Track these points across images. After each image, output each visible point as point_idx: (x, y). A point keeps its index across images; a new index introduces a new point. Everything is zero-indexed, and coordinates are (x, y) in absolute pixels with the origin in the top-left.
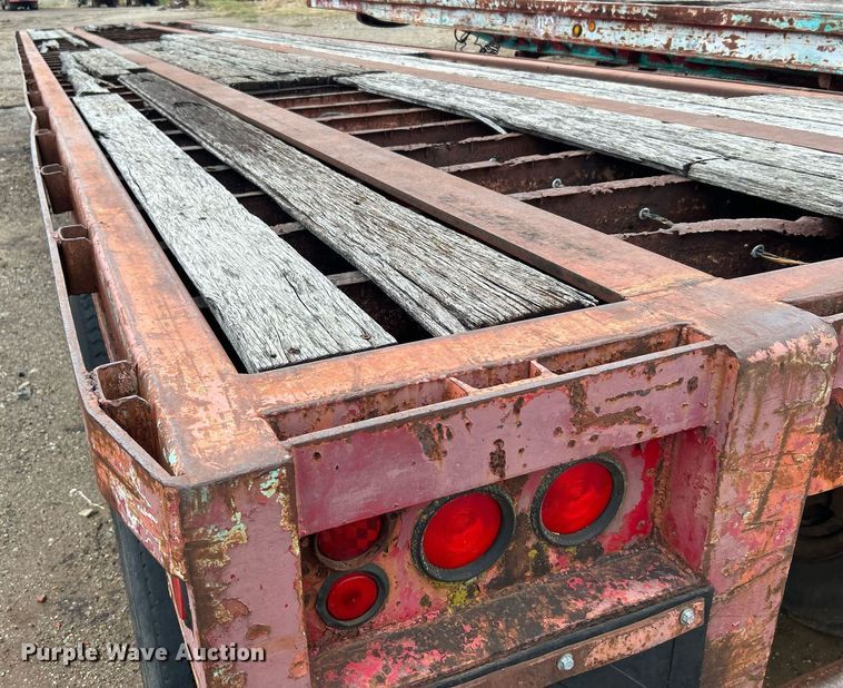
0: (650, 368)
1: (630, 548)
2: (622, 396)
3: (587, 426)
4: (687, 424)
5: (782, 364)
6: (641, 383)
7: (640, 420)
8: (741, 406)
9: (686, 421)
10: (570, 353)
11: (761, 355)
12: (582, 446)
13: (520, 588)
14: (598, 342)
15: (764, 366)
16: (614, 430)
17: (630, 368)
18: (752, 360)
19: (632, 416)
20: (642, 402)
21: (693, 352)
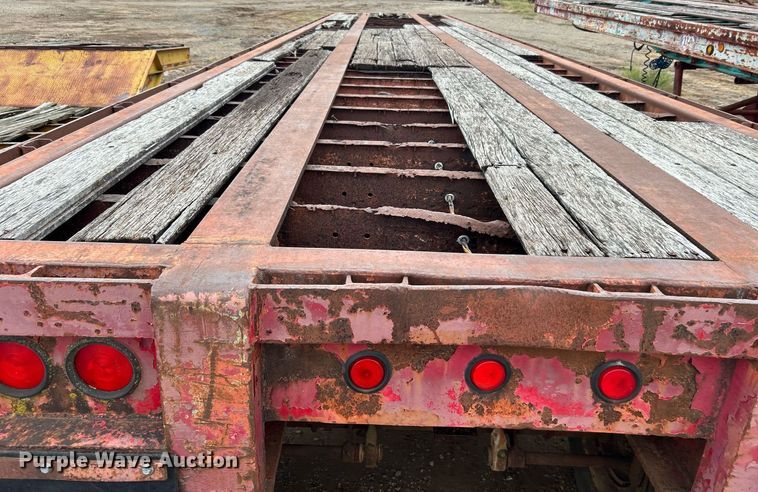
0: (95, 288)
1: (156, 415)
2: (75, 301)
3: (51, 315)
4: (139, 334)
5: (191, 308)
6: (89, 296)
7: (95, 322)
8: (161, 330)
9: (137, 331)
10: (71, 267)
11: (171, 298)
12: (49, 327)
13: (65, 416)
14: (94, 265)
15: (175, 306)
16: (75, 323)
17: (76, 284)
18: (162, 299)
19: (87, 316)
20: (95, 310)
21: (131, 284)
